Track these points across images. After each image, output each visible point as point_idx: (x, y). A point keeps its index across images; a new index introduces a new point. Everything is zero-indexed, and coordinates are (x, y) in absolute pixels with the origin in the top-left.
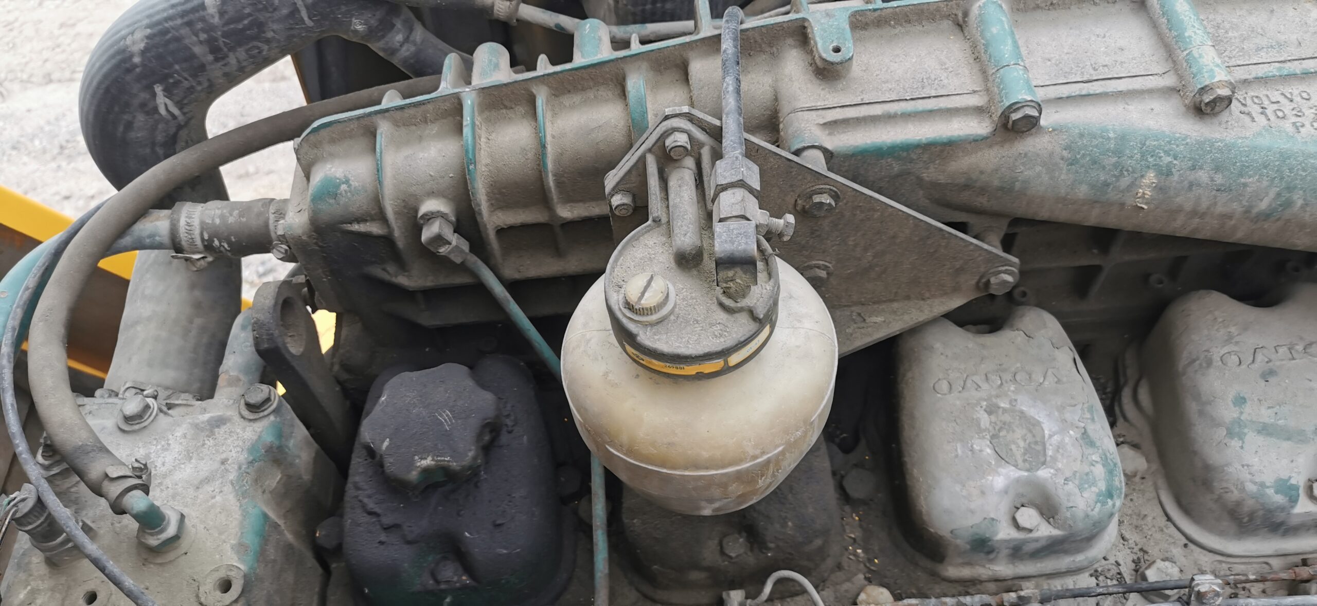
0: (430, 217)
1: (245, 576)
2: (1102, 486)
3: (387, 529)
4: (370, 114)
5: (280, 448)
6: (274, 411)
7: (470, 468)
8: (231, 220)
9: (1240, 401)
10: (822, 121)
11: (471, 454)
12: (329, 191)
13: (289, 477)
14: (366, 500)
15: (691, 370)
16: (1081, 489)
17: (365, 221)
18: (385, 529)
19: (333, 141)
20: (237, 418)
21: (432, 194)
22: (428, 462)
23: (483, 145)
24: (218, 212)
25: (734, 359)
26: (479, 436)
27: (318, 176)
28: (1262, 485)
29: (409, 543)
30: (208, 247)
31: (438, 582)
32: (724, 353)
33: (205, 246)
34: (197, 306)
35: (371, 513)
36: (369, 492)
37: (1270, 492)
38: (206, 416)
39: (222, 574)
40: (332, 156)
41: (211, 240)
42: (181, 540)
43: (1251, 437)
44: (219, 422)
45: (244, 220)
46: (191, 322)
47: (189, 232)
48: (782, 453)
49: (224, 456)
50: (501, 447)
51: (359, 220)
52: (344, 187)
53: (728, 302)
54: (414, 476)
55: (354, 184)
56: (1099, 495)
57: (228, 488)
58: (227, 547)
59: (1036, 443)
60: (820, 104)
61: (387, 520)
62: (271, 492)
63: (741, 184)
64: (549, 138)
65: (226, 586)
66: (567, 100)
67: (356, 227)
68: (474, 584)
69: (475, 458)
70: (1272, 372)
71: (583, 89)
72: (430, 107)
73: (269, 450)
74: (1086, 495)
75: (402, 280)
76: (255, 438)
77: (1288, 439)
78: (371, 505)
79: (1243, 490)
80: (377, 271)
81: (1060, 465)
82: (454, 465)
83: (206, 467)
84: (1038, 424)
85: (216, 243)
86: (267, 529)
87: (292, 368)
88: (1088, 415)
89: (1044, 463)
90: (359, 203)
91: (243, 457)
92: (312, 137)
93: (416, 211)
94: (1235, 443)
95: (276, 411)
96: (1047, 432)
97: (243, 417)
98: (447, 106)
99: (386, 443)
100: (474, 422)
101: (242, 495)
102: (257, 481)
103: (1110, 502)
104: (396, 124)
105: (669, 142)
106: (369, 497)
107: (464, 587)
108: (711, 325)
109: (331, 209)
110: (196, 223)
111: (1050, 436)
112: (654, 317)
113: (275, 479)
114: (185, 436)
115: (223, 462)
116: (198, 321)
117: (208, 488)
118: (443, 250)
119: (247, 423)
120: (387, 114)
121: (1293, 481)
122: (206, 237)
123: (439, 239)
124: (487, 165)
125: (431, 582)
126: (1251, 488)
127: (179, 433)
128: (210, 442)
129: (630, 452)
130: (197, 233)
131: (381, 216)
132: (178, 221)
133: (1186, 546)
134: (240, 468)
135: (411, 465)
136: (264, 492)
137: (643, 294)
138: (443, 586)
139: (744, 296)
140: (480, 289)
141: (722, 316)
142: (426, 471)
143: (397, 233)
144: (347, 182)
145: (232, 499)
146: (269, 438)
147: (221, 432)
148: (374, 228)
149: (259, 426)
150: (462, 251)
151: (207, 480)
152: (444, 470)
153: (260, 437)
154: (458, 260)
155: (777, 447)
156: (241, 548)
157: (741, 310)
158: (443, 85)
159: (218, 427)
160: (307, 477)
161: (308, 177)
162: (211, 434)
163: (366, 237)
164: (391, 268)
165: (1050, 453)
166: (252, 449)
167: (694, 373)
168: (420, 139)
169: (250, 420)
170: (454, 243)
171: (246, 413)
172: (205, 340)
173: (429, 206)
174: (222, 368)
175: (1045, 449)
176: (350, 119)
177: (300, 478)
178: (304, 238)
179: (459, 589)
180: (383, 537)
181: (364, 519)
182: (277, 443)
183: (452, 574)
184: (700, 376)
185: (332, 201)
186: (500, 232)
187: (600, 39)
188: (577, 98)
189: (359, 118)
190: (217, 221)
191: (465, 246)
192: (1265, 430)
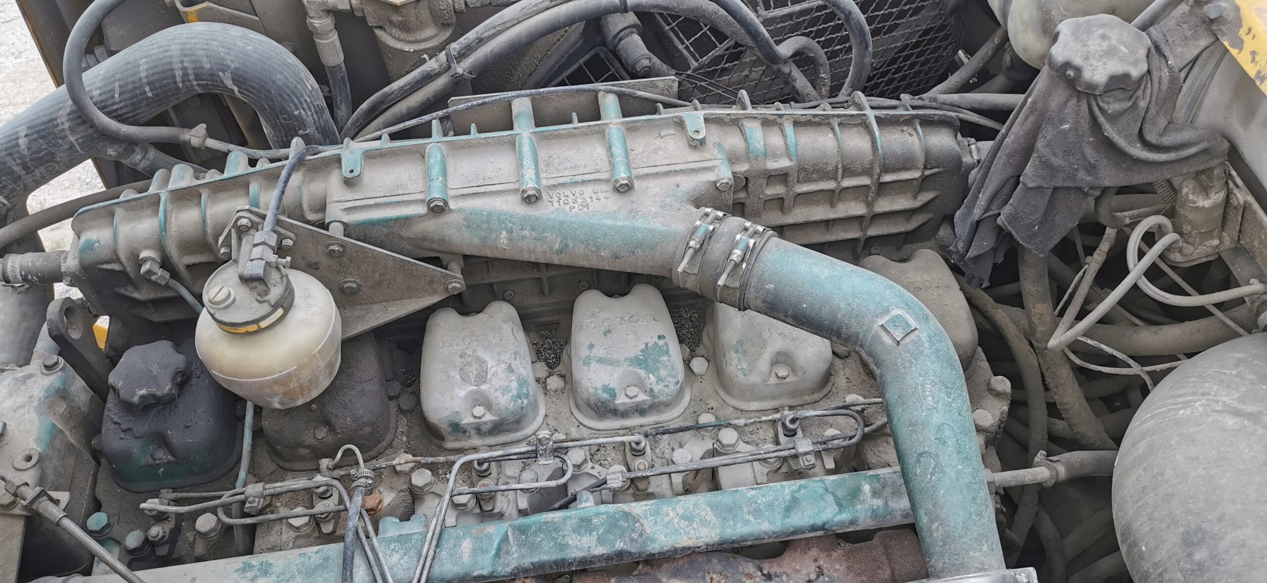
0: (145, 260)
1: (40, 454)
2: (515, 392)
3: (125, 431)
4: (110, 205)
5: (65, 390)
6: (60, 370)
7: (168, 395)
8: (38, 264)
9: (591, 346)
10: (343, 208)
11: (168, 387)
12: (88, 247)
13: (72, 408)
14: (113, 417)
15: (242, 330)
16: (503, 394)
17: (110, 263)
18: (123, 431)
19: (91, 219)
20: (39, 374)
21: (146, 247)
22: (143, 392)
23: (173, 220)
24: (30, 259)
25: (263, 324)
26: (174, 379)
27: (83, 239)
28: (596, 388)
29: (136, 438)
30: (25, 279)
31: (155, 460)
32: (256, 321)
33: (23, 279)
34: (24, 316)
35: (115, 423)
36: (115, 412)
37: (600, 392)
38: (22, 374)
39: (27, 453)
40: (92, 228)
41: (26, 276)
42: (4, 437)
43: (594, 365)
44: (30, 376)
45: (45, 263)
46: (20, 325)
47: (13, 271)
48: (297, 369)
49: (31, 394)
50: (191, 385)
51: (107, 262)
52: (97, 245)
53: (259, 298)
54: (136, 399)
55: (102, 242)
56: (512, 397)
57: (33, 411)
58: (31, 439)
59: (483, 372)
60: (343, 199)
61: (124, 427)
62: (60, 415)
63: (263, 243)
64: (208, 216)
65: (29, 458)
66: (220, 195)
67: (105, 266)
68: (175, 460)
69: (171, 389)
70: (609, 331)
71: (229, 190)
72: (144, 200)
73: (58, 391)
74: (505, 397)
75: (136, 295)
76: (49, 384)
77: (611, 365)
78: (116, 419)
79: (588, 392)
80: (122, 291)
81: (493, 383)
82: (159, 393)
83: (20, 400)
84: (486, 362)
85: (30, 277)
86: (55, 433)
87: (73, 346)
88: (513, 357)
89: (485, 382)
90: (105, 254)
91: (42, 394)
92: (78, 217)
93: (139, 257)
94: (586, 368)
95: (62, 369)
96: (489, 366)
97: (42, 373)
98: (153, 200)
99: (121, 383)
100: (170, 372)
101: (40, 413)
102: (51, 407)
103: (520, 401)
104: (126, 209)
105: (239, 223)
106: (115, 414)
107: (169, 462)
108: (251, 309)
109: (90, 258)
110: (17, 266)
111: (491, 368)
112: (222, 306)
113: (62, 407)
114: (9, 384)
115: (30, 397)
116: (25, 325)
117: (22, 411)
118: (153, 278)
119: (45, 377)
120: (120, 205)
121: (611, 386)
122: (23, 273)
123: (150, 272)
124: (175, 231)
125: (151, 460)
126: (591, 390)
127: (6, 383)
128: (23, 387)
129: (220, 372)
130: (18, 271)
131: (118, 260)
132: (7, 265)
133: (578, 426)
134: (40, 400)
135: (134, 394)
136: (55, 414)
137: (216, 295)
138: (157, 462)
139: (266, 295)
140: (180, 299)
141: (257, 304)
142: (142, 397)
143: (128, 270)
144: (98, 242)
145: (33, 415)
146: (57, 384)
147: (30, 382)
148: (116, 267)
149: (52, 378)
150: (165, 278)
151: (21, 407)
152: (154, 396)
153: (52, 384)
154: (163, 283)
155: (292, 367)
156: (38, 440)
157: (264, 301)
158: (151, 188)
159: (28, 379)
160: (84, 409)
161: (79, 238)
162: (24, 383)
163: (112, 271)
164: (130, 289)
165: (489, 376)
166: (47, 391)
167: (244, 331)
168: (140, 217)
169: (47, 375)
170: (160, 274)
171: (45, 371)
172: (28, 335)
173: (144, 254)
174: (35, 350)
175: (487, 375)
176: (99, 208)
177: (79, 408)
178: (77, 273)
179: (168, 463)
180: (122, 436)
181: (113, 426)
182: (63, 387)
183: (163, 455)
184: (248, 334)
185: (90, 252)
186: (188, 267)
187: (239, 163)
188: (226, 194)
189: (104, 207)
190: (30, 265)
191: (167, 275)
192: (600, 361)
